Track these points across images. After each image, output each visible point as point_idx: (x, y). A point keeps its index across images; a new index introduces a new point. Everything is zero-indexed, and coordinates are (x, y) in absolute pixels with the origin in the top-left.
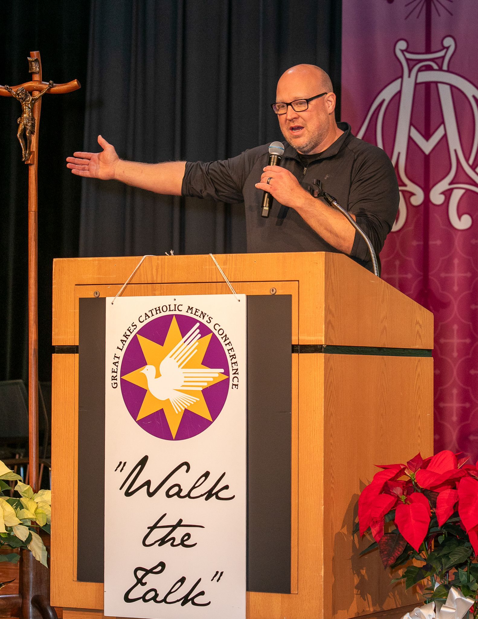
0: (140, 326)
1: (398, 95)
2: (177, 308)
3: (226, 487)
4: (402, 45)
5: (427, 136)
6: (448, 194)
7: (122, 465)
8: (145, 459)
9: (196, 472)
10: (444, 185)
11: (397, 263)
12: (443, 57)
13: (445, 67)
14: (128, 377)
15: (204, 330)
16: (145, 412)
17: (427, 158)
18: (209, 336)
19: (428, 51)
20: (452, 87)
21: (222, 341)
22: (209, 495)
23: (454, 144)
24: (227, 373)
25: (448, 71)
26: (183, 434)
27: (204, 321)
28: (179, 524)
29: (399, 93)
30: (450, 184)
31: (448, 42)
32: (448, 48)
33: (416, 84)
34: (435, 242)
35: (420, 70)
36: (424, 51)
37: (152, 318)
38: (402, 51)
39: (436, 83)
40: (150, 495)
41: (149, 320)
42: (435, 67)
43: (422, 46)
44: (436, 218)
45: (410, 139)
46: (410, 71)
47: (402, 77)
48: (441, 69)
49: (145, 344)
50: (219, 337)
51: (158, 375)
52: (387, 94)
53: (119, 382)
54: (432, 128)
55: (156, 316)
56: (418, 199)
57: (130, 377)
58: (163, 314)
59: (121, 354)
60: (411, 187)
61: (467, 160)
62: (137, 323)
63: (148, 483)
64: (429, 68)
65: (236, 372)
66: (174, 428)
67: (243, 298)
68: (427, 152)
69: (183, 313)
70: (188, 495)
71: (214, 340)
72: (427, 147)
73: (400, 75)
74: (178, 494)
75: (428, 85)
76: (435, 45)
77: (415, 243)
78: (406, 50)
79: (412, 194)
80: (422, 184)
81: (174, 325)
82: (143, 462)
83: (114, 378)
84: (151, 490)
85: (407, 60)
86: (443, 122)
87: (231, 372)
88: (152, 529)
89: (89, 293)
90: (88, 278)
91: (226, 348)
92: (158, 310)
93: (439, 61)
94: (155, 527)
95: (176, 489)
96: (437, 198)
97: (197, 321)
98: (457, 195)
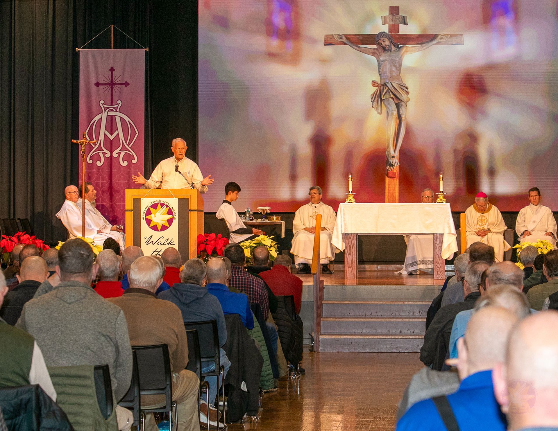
0: (150, 205)
1: (100, 119)
2: (160, 201)
3: (173, 242)
4: (102, 102)
5: (112, 134)
6: (119, 154)
7: (145, 238)
8: (152, 236)
9: (165, 239)
10: (118, 151)
11: (101, 177)
12: (117, 107)
13: (118, 111)
14: (147, 217)
15: (167, 206)
16: (152, 225)
17: (111, 141)
18: (168, 208)
19: (112, 105)
20: (120, 117)
21: (172, 209)
22: (169, 244)
23: (121, 137)
24: (173, 216)
25: (119, 112)
26: (161, 230)
27: (167, 204)
28: (161, 251)
29: (101, 118)
30: (120, 150)
31: (119, 102)
32: (119, 104)
33: (107, 116)
34: (114, 170)
35: (108, 111)
36: (110, 104)
37: (153, 203)
38: (102, 104)
39: (115, 116)
40: (153, 244)
41: (152, 204)
42: (115, 110)
43: (110, 103)
44: (114, 162)
45: (105, 134)
46: (105, 111)
47: (102, 113)
48: (116, 111)
49: (151, 209)
50: (171, 208)
51: (155, 216)
52: (97, 119)
53: (145, 218)
54: (113, 131)
55: (154, 203)
56: (108, 155)
57: (148, 217)
58: (156, 202)
59: (145, 212)
60: (105, 151)
61: (126, 143)
62: (149, 204)
63: (153, 242)
64: (112, 110)
65: (175, 216)
66: (159, 229)
67: (177, 199)
68: (111, 140)
69: (162, 202)
70: (163, 244)
71: (170, 209)
72: (111, 137)
73: (101, 112)
74: (160, 244)
75: (112, 116)
76: (114, 103)
77: (107, 170)
78: (103, 104)
79: (106, 154)
80: (110, 150)
81: (159, 205)
82: (151, 237)
83: (143, 217)
84: (153, 243)
85: (104, 107)
86: (117, 129)
87: (174, 216)
88: (154, 252)
89: (136, 197)
90: (135, 194)
91: (173, 210)
92: (155, 201)
93: (116, 108)
94: (155, 251)
95: (160, 243)
96: (115, 155)
97: (165, 204)
98: (122, 154)
